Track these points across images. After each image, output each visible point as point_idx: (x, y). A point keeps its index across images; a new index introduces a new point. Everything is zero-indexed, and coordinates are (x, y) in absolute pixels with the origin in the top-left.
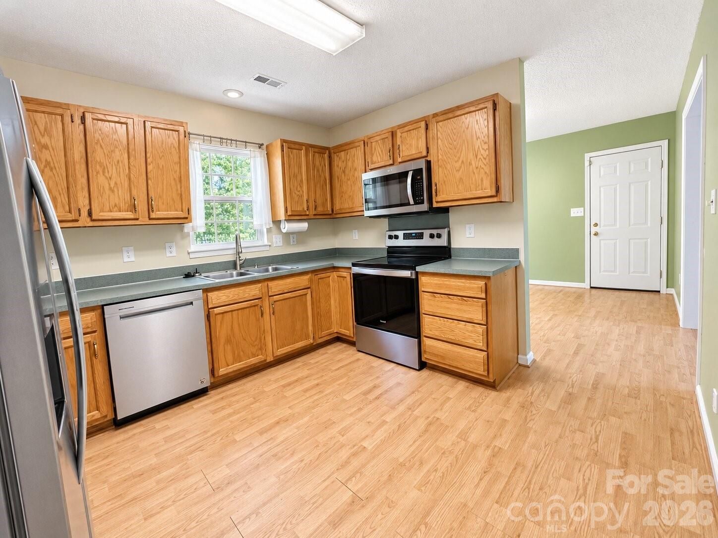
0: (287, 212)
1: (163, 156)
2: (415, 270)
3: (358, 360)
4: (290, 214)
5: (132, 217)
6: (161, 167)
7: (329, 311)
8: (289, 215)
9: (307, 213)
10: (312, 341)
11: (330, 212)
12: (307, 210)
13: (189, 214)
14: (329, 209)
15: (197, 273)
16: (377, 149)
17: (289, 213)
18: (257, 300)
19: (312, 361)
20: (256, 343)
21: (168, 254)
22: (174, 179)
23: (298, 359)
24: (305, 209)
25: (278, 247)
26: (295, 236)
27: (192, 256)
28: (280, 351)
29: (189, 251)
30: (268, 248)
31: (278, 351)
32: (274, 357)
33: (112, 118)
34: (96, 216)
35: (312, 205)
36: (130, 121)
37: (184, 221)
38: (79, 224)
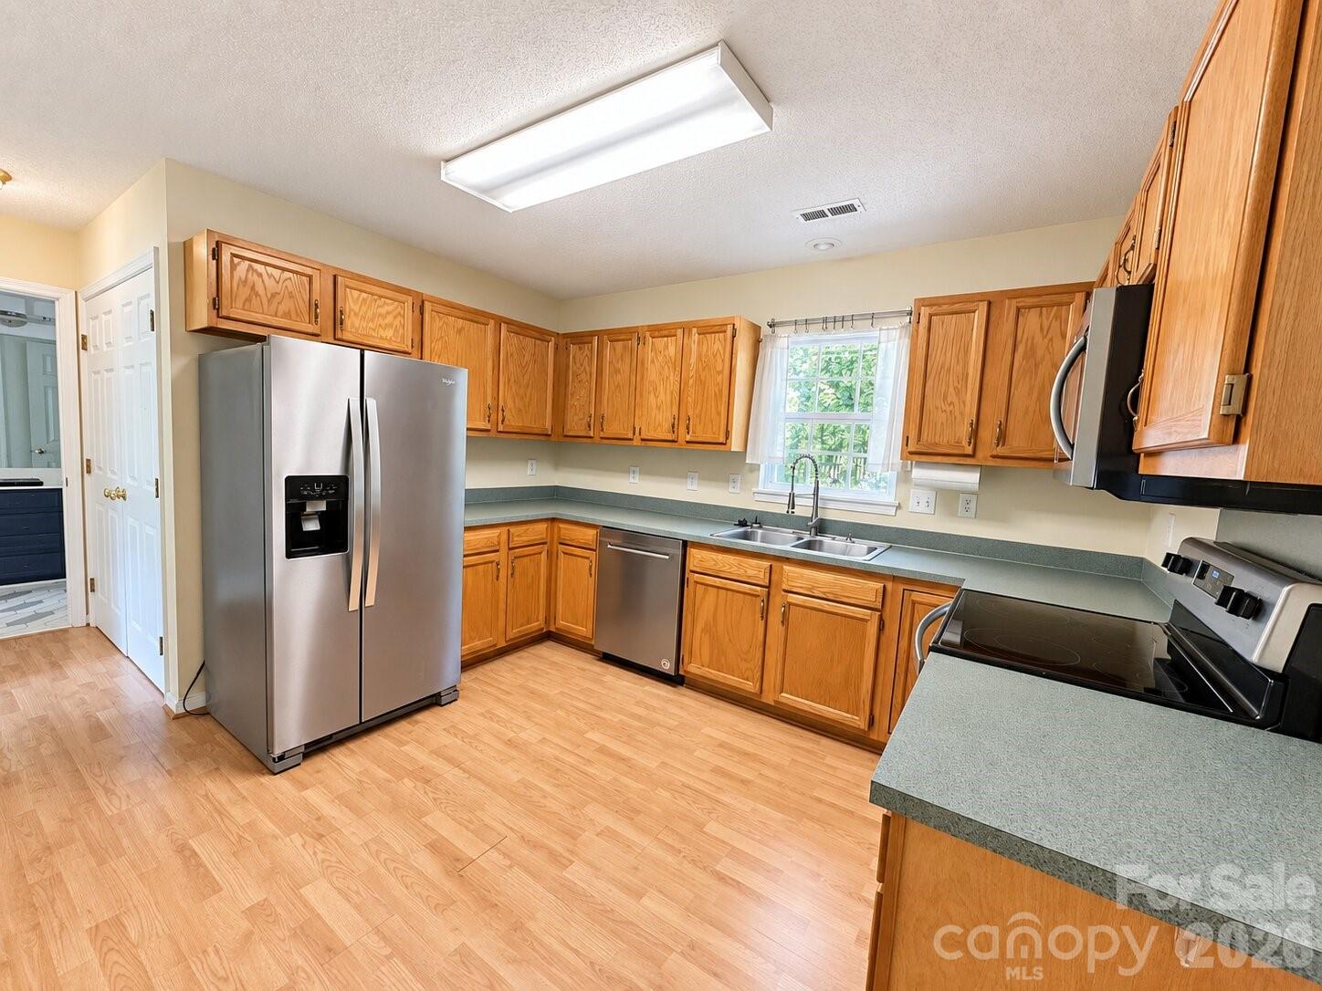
0: (907, 446)
1: (707, 365)
5: (670, 438)
6: (703, 379)
8: (911, 453)
9: (968, 450)
10: (863, 725)
12: (970, 444)
13: (727, 439)
15: (756, 523)
17: (913, 447)
18: (759, 588)
20: (746, 656)
21: (731, 490)
22: (715, 393)
24: (965, 442)
26: (974, 499)
27: (761, 498)
28: (787, 698)
29: (755, 490)
30: (892, 511)
31: (782, 694)
32: (775, 701)
33: (666, 333)
34: (643, 436)
35: (988, 434)
36: (680, 332)
37: (722, 447)
38: (635, 443)
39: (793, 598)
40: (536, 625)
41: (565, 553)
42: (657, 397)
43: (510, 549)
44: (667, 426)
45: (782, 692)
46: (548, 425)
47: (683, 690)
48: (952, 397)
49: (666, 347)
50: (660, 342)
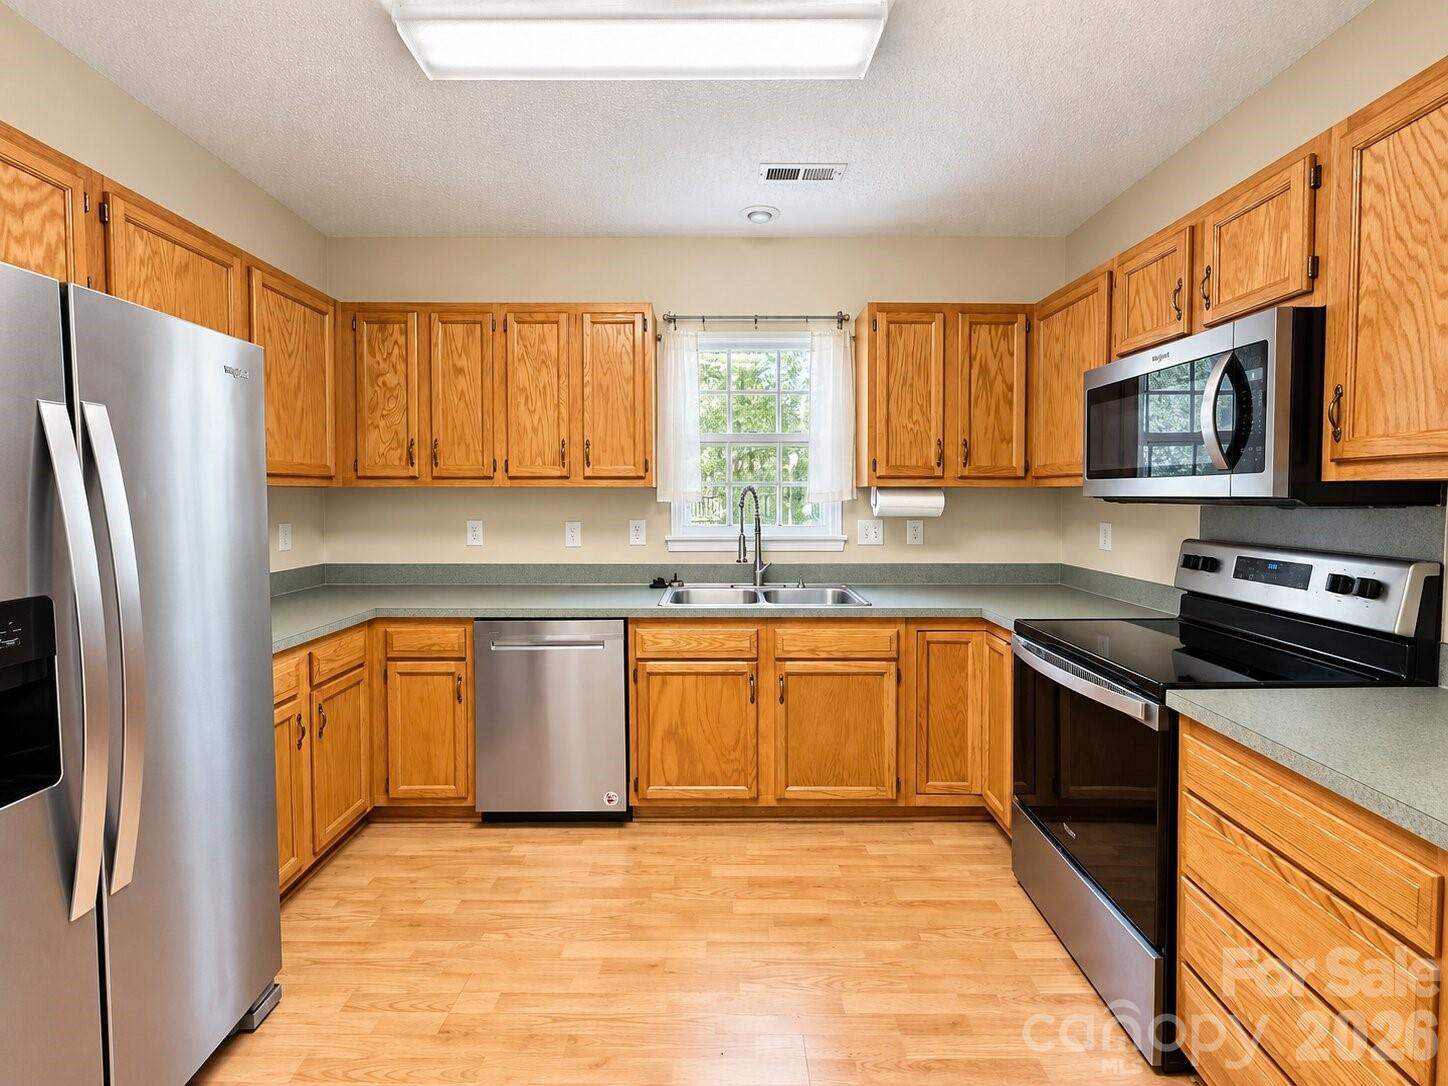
0: (875, 470)
1: (609, 368)
2: (1162, 700)
3: (994, 907)
4: (883, 474)
5: (558, 474)
6: (605, 388)
7: (961, 730)
8: (880, 478)
9: (938, 472)
10: (891, 794)
11: (1021, 473)
12: (939, 465)
13: (647, 471)
14: (1017, 462)
15: (675, 581)
16: (1142, 294)
17: (882, 471)
18: (745, 663)
19: (872, 849)
20: (733, 755)
21: (633, 541)
22: (625, 408)
23: (847, 828)
24: (933, 463)
25: (869, 545)
26: (920, 524)
27: (673, 547)
28: (795, 791)
29: (668, 538)
30: (840, 546)
31: (789, 789)
32: (778, 800)
33: (540, 317)
34: (513, 472)
35: (954, 453)
36: (563, 317)
37: (639, 484)
38: (495, 483)
39: (791, 666)
40: (361, 803)
41: (401, 674)
42: (532, 412)
43: (313, 687)
44: (551, 453)
45: (787, 786)
46: (330, 462)
47: (634, 826)
48: (917, 415)
49: (543, 339)
50: (533, 332)
